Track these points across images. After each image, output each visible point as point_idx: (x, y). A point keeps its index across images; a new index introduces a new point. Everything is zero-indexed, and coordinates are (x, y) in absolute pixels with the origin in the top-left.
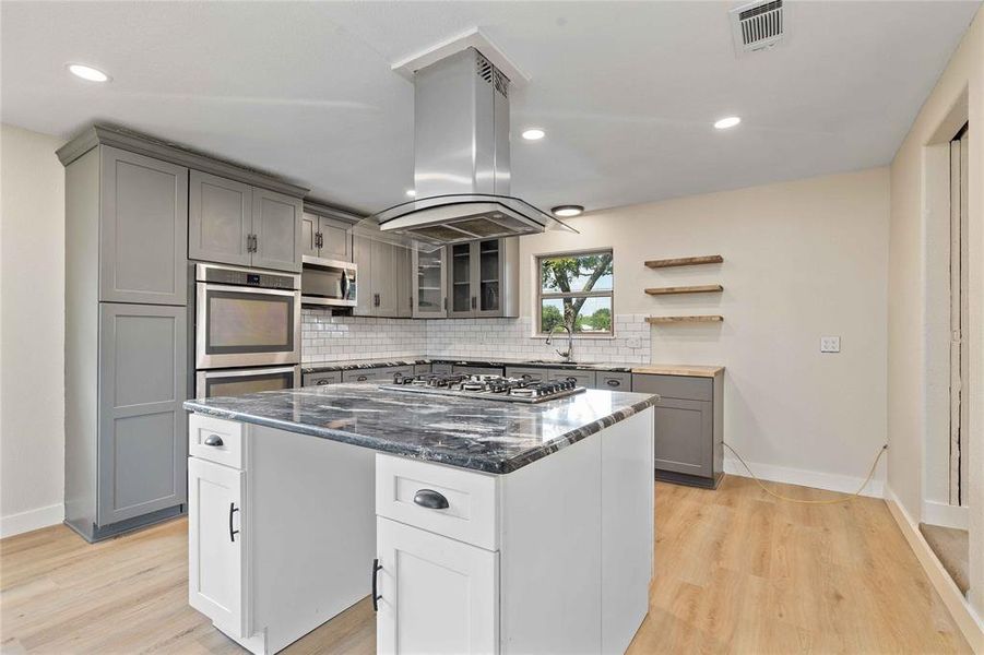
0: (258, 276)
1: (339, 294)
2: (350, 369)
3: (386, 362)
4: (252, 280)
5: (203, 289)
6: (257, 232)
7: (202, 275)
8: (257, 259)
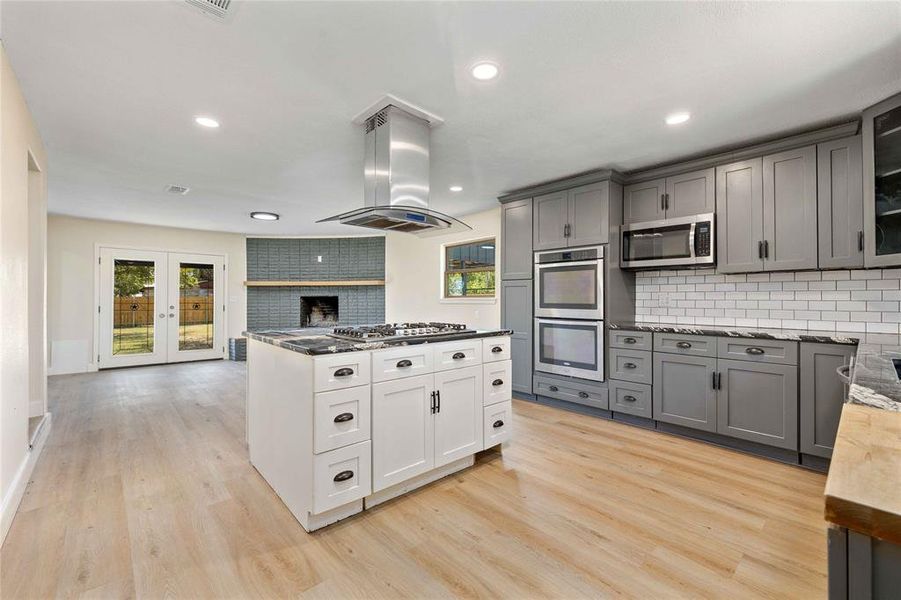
0: (569, 253)
1: (693, 254)
2: (662, 331)
3: (727, 330)
4: (566, 257)
5: (538, 267)
6: (572, 222)
7: (537, 260)
8: (572, 241)
